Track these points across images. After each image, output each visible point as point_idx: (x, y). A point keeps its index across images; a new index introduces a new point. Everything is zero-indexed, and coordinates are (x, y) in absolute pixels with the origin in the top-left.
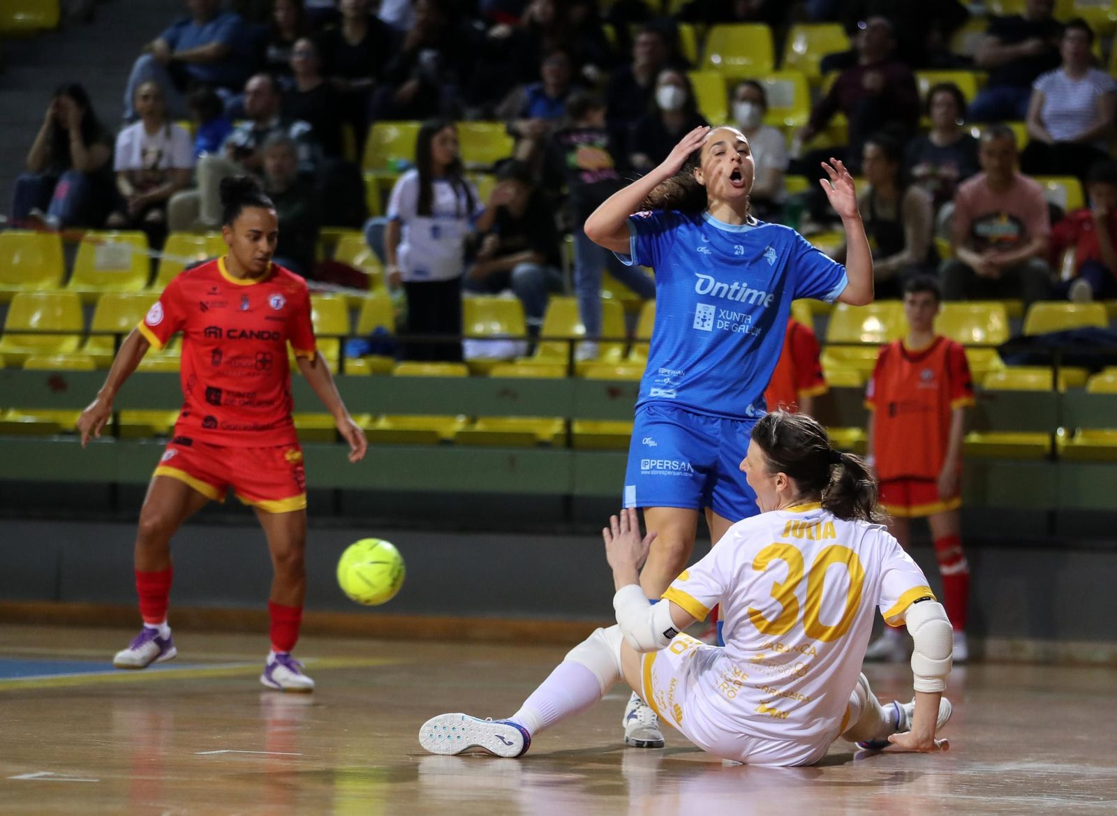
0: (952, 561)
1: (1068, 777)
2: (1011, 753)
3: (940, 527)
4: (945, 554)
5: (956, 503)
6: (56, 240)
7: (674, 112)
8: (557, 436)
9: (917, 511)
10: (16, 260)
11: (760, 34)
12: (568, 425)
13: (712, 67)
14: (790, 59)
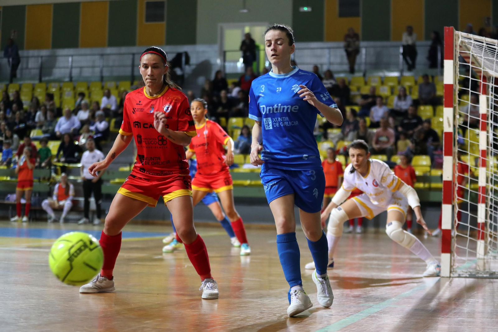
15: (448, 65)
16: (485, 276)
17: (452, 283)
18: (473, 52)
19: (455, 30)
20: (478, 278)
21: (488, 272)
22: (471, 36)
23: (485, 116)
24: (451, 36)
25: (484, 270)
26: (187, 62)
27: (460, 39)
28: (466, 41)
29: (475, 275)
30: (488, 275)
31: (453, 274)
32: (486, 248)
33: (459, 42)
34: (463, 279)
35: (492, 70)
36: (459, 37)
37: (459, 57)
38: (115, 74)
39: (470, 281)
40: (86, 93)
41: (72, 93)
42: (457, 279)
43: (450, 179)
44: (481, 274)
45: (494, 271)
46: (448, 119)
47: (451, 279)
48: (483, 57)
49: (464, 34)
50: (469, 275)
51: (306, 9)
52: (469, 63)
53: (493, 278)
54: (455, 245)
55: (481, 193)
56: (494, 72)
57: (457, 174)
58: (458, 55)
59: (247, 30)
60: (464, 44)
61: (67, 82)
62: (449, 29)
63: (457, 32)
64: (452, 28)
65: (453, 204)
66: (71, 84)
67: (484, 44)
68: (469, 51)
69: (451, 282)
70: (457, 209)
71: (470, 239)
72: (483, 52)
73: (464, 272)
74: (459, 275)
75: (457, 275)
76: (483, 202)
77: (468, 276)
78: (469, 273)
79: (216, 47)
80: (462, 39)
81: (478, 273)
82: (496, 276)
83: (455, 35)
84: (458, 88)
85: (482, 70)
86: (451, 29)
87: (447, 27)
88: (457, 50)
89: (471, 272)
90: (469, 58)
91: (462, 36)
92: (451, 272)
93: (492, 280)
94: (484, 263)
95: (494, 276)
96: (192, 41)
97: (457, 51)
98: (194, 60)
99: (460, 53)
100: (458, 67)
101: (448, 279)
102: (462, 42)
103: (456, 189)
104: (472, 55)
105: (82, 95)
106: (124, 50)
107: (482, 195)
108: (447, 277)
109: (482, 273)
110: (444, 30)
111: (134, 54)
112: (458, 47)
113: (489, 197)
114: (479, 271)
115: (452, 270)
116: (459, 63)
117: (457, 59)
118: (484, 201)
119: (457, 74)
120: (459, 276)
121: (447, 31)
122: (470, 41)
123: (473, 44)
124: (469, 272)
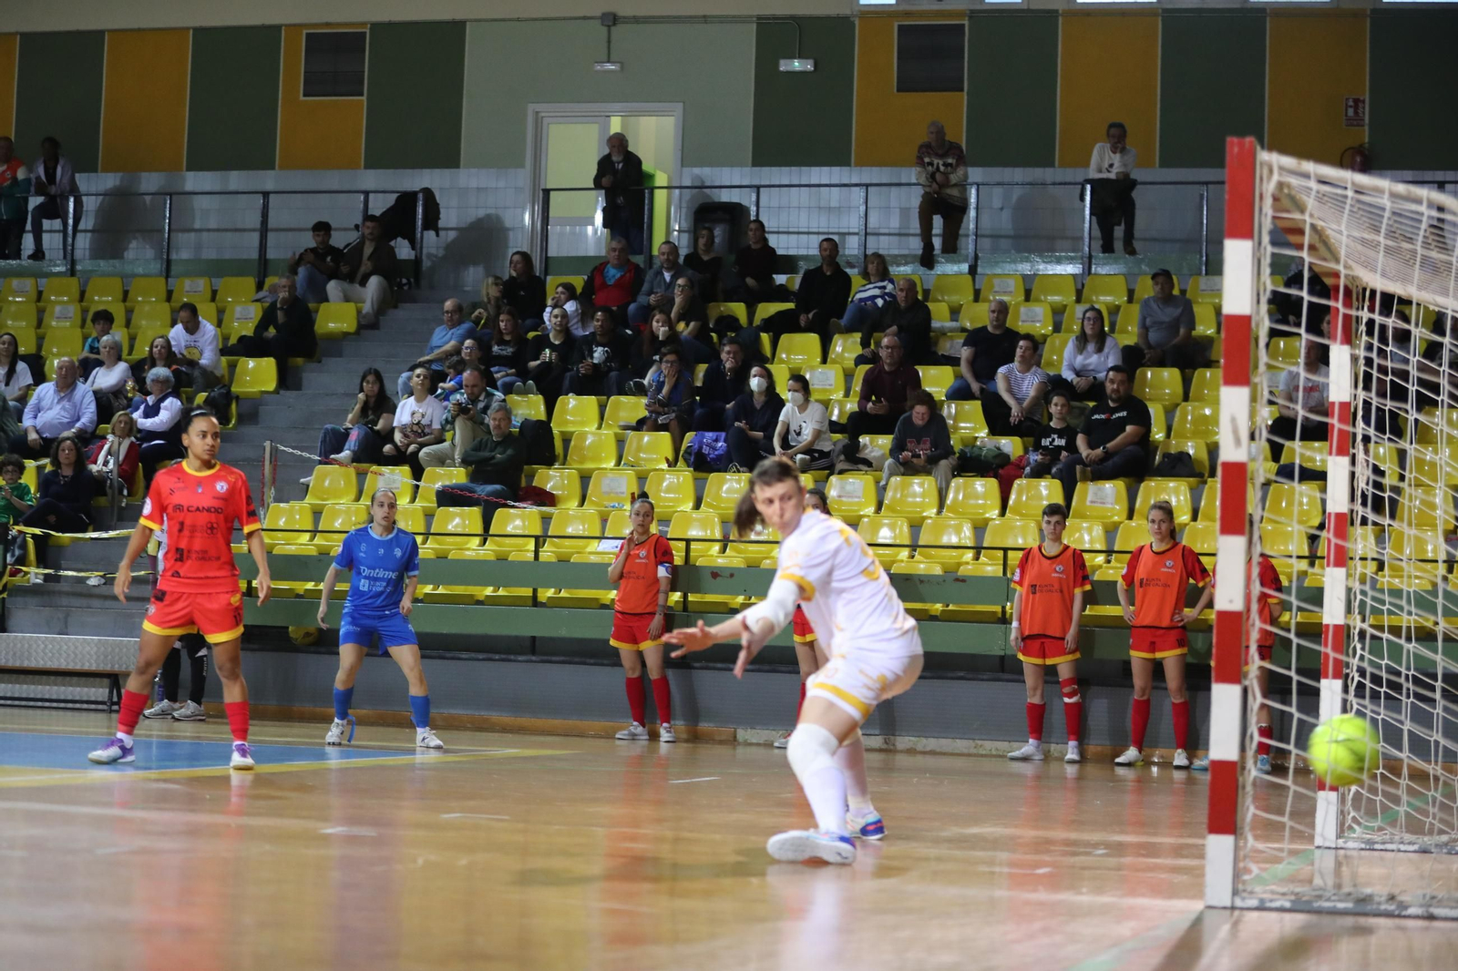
0: (1070, 695)
1: (1012, 838)
2: (976, 820)
3: (1065, 672)
4: (1066, 690)
5: (1078, 655)
6: (351, 471)
7: (760, 393)
8: (677, 602)
9: (1049, 662)
10: (327, 483)
11: (813, 339)
12: (685, 597)
13: (782, 361)
14: (832, 356)
15: (1237, 254)
16: (1341, 905)
17: (1241, 927)
18: (1313, 214)
19: (1258, 148)
20: (1319, 912)
21: (1349, 894)
22: (1309, 166)
23: (1348, 413)
24: (1248, 166)
25: (1338, 886)
26: (432, 221)
27: (1276, 177)
28: (1294, 181)
29: (1309, 902)
30: (1350, 905)
31: (1243, 899)
32: (1342, 814)
33: (1269, 188)
34: (1274, 915)
35: (1374, 270)
36: (1271, 171)
37: (1272, 233)
38: (210, 254)
39: (1294, 921)
40: (118, 312)
41: (74, 310)
42: (1255, 914)
43: (1237, 605)
44: (1328, 900)
45: (1368, 891)
46: (1233, 420)
47: (1237, 913)
48: (1345, 233)
49: (1288, 161)
50: (1291, 901)
51: (797, 65)
52: (1300, 247)
53: (1366, 914)
54: (1249, 810)
55: (1329, 650)
56: (1378, 276)
57: (1257, 588)
58: (1267, 224)
59: (616, 125)
60: (1286, 191)
61: (59, 274)
62: (1241, 145)
63: (1264, 156)
64: (1251, 142)
65: (1247, 683)
66: (73, 283)
67: (1350, 193)
68: (1302, 211)
69: (1236, 924)
70: (1257, 700)
71: (1295, 792)
72: (1346, 216)
73: (1278, 893)
74: (1262, 901)
75: (1253, 903)
76: (1336, 676)
77: (1288, 905)
78: (1293, 898)
79: (522, 177)
80: (1280, 175)
81: (1320, 897)
82: (1375, 907)
83: (1261, 164)
84: (1264, 325)
85: (1343, 272)
86: (1247, 145)
87: (1235, 140)
88: (1264, 210)
89: (1297, 894)
90: (1301, 232)
91: (1281, 168)
92: (1235, 893)
93: (1362, 921)
94: (1338, 864)
95: (1369, 907)
96: (448, 157)
97: (1265, 215)
98: (450, 217)
99: (1274, 218)
100: (1267, 261)
101: (1228, 912)
102: (1281, 185)
103: (1254, 636)
104: (1313, 227)
105: (105, 318)
106: (236, 179)
107: (1332, 655)
108: (1225, 908)
109: (1333, 898)
110: (1228, 149)
111: (266, 194)
112: (1268, 202)
113: (1355, 662)
114: (1321, 889)
115: (1240, 887)
116: (1270, 249)
117: (1266, 239)
118: (1340, 672)
119: (1264, 284)
120: (1261, 908)
121: (1236, 150)
122: (1303, 182)
123: (1314, 193)
124: (1292, 893)
